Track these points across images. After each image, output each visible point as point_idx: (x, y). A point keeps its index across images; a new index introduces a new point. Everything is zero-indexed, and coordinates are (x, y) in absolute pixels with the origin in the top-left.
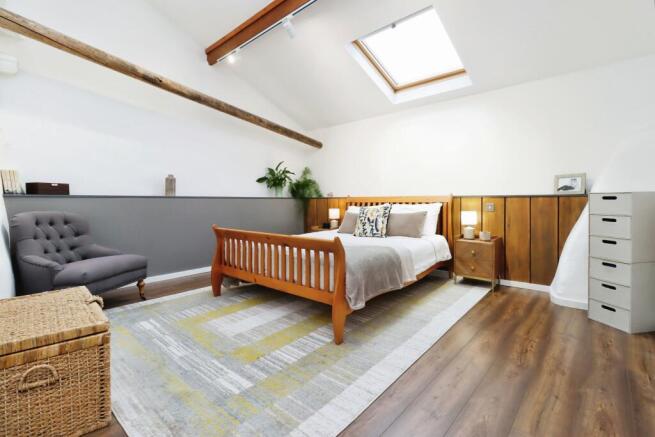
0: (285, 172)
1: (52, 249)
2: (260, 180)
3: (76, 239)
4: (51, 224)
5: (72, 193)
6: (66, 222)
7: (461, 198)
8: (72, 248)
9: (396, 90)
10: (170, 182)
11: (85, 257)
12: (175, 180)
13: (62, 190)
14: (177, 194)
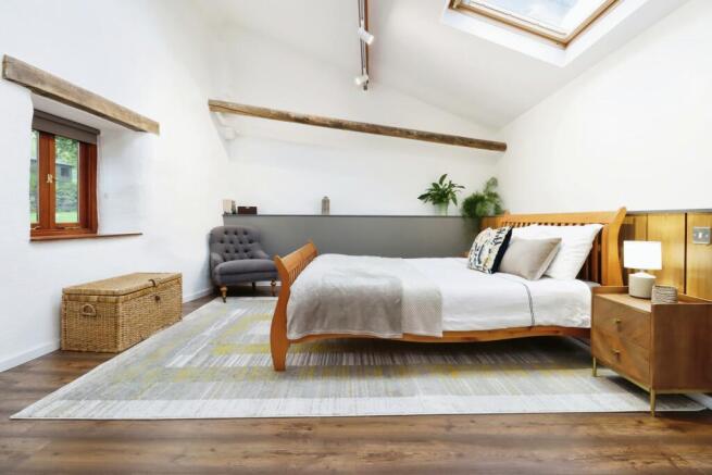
0: (451, 185)
1: (232, 251)
2: (422, 197)
3: (250, 245)
4: (236, 234)
5: (259, 213)
6: (246, 233)
7: (647, 214)
8: (246, 251)
9: (565, 45)
10: (326, 202)
11: (252, 258)
12: (328, 201)
13: (252, 211)
14: (331, 213)
